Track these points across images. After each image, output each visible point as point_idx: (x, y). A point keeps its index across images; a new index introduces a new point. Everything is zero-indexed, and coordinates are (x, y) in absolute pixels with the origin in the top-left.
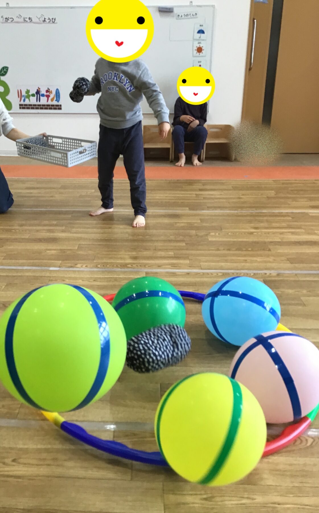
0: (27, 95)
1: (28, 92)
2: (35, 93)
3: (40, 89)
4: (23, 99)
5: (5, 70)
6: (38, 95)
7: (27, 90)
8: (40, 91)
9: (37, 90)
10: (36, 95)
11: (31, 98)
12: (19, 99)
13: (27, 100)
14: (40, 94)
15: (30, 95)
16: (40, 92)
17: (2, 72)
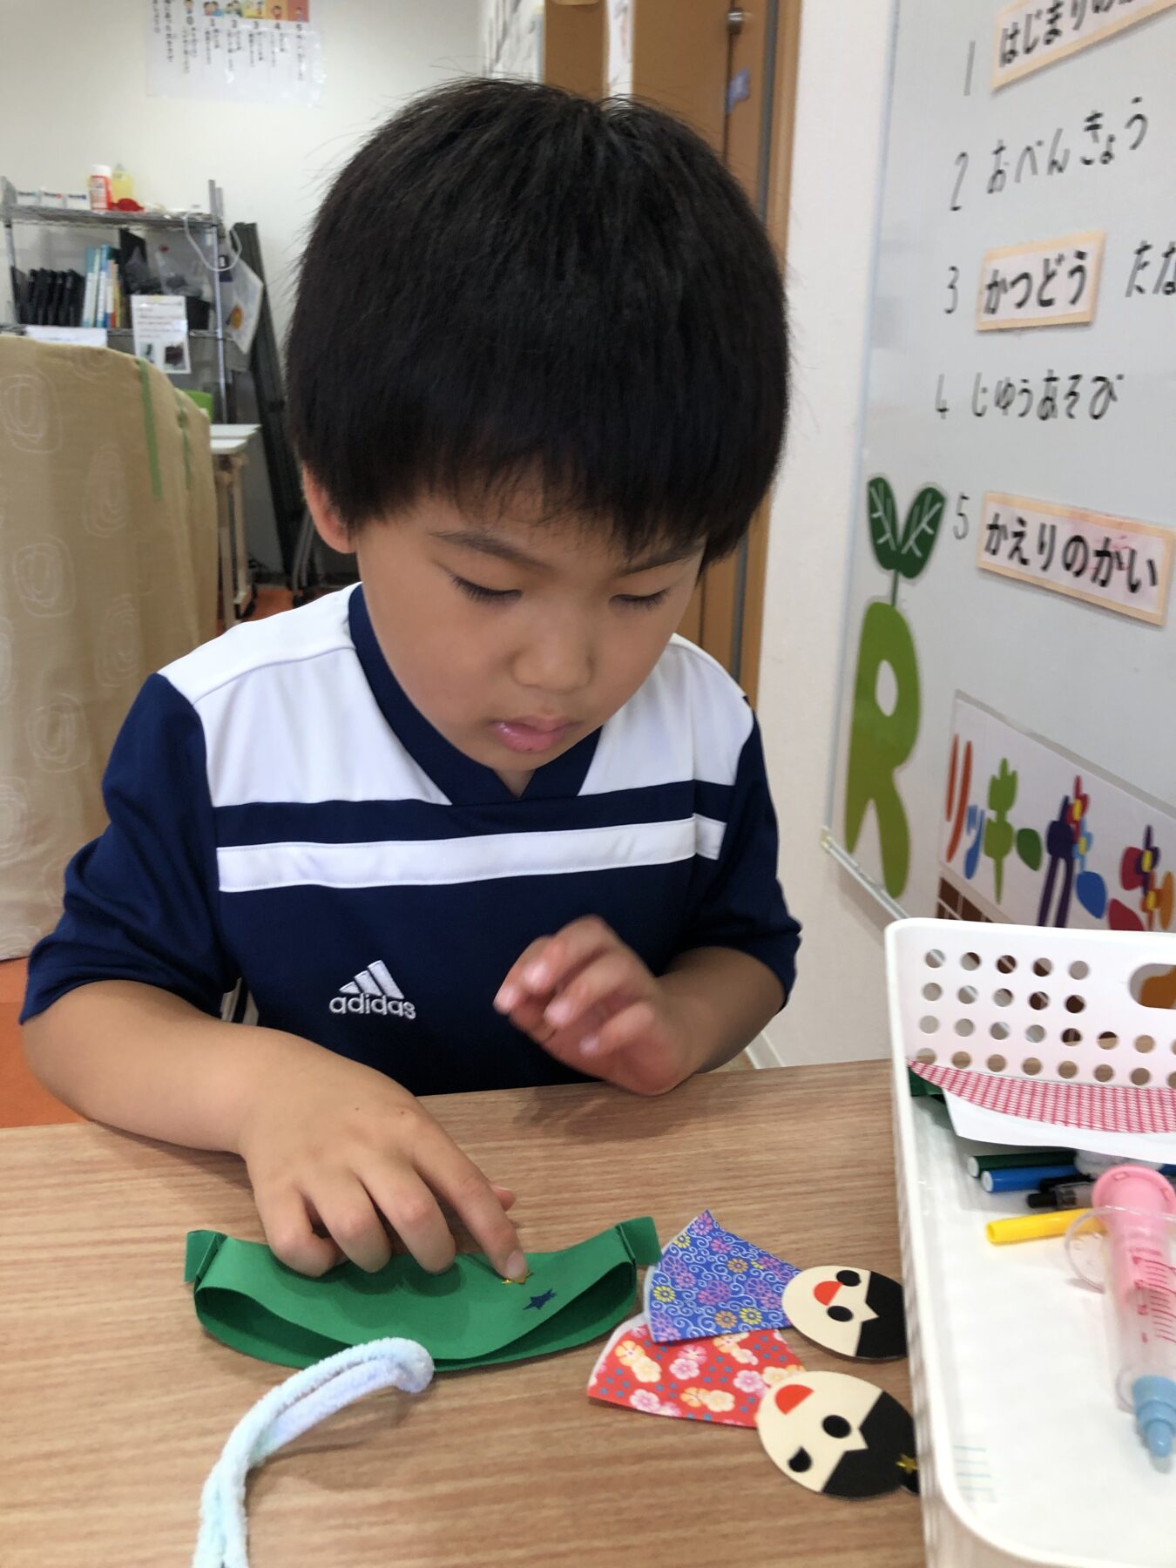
0: (991, 815)
1: (1004, 789)
2: (1042, 831)
3: (1084, 800)
4: (967, 841)
5: (924, 525)
6: (1062, 865)
7: (1004, 764)
8: (1079, 824)
9: (1066, 807)
10: (1046, 858)
11: (1013, 860)
12: (949, 827)
13: (985, 863)
14: (1077, 870)
15: (1008, 827)
16: (1082, 842)
17: (911, 542)
